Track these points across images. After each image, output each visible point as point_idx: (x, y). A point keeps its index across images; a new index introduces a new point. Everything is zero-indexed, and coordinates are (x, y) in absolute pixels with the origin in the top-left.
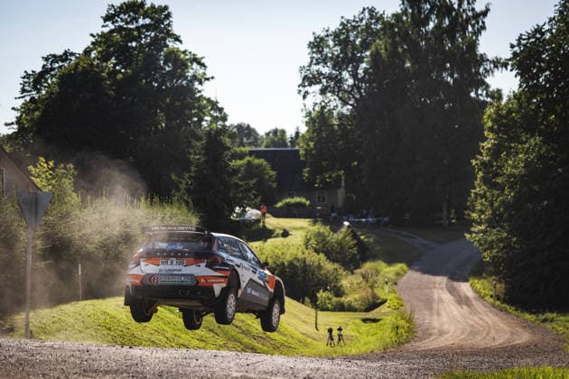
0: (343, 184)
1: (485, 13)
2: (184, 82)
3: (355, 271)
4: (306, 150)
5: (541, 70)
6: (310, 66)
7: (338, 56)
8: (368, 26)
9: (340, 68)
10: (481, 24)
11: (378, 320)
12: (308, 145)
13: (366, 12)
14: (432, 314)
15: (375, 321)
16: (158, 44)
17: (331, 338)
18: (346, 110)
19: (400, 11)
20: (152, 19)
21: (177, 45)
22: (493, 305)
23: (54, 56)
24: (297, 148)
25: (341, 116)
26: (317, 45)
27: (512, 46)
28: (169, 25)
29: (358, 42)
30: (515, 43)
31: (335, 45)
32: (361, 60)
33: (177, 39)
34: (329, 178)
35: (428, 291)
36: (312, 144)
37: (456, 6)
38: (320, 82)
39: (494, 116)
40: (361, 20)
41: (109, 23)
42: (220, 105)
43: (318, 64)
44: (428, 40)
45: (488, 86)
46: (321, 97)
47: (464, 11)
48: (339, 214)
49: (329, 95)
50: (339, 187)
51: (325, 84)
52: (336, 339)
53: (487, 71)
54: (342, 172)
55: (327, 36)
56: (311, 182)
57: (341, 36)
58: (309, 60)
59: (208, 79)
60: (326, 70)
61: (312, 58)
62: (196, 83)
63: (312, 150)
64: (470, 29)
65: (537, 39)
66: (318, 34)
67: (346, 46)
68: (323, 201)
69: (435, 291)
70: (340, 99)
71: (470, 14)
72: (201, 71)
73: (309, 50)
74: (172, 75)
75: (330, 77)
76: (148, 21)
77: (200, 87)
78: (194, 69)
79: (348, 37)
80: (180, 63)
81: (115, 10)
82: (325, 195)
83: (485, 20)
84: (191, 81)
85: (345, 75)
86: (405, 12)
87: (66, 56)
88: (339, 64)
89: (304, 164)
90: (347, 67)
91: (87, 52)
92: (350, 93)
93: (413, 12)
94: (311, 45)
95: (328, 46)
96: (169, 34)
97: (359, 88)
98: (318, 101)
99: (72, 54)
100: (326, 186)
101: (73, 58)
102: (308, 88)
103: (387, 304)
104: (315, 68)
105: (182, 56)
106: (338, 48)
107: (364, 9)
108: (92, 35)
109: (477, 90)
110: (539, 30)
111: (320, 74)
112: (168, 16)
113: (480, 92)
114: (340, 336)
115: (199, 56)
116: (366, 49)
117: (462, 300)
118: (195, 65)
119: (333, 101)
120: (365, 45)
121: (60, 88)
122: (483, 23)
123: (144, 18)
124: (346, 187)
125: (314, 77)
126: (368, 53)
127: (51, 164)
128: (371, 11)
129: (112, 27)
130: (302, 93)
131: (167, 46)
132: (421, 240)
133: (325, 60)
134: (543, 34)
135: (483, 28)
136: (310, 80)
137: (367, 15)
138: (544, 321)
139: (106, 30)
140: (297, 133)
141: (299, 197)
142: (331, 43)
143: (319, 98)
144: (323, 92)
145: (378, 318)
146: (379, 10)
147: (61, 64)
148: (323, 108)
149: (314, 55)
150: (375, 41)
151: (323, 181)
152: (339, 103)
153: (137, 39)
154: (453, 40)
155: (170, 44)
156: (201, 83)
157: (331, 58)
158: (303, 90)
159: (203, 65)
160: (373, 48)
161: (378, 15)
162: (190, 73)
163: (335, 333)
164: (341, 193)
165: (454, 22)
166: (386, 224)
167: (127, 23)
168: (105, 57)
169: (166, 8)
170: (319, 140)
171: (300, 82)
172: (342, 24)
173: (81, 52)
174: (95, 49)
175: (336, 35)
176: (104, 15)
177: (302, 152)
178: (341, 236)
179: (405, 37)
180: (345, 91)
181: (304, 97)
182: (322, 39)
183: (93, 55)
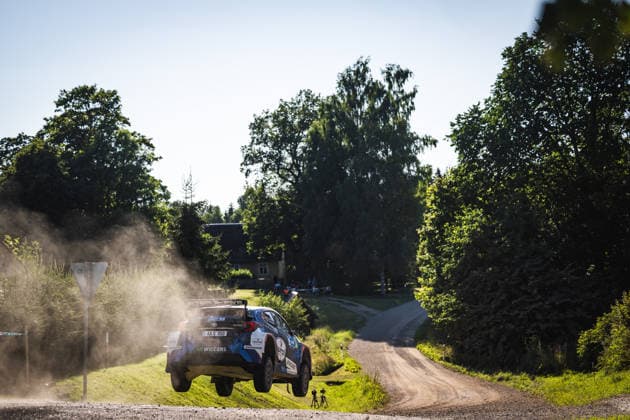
0: (283, 256)
1: (413, 95)
2: (134, 163)
3: (307, 338)
4: (248, 224)
5: (479, 146)
6: (251, 146)
7: (277, 136)
8: (305, 109)
9: (280, 147)
10: (410, 104)
11: (341, 383)
12: (251, 220)
13: (303, 95)
14: (391, 376)
15: (339, 383)
16: (109, 126)
17: (315, 399)
18: (286, 186)
19: (336, 94)
20: (102, 103)
21: (126, 127)
22: (445, 367)
23: (9, 139)
24: (240, 223)
25: (281, 193)
26: (258, 126)
27: (453, 125)
28: (118, 108)
29: (296, 122)
30: (455, 122)
31: (275, 126)
32: (299, 139)
33: (126, 121)
34: (271, 250)
35: (379, 355)
36: (254, 219)
37: (386, 88)
38: (261, 161)
39: (436, 190)
40: (299, 102)
41: (62, 108)
42: (163, 184)
43: (259, 143)
44: (363, 120)
45: (418, 163)
46: (262, 174)
47: (394, 92)
48: (282, 284)
49: (269, 172)
50: (280, 259)
51: (266, 162)
52: (319, 400)
53: (418, 149)
54: (283, 245)
55: (267, 117)
56: (254, 256)
57: (281, 118)
58: (251, 140)
59: (156, 159)
60: (266, 149)
61: (253, 138)
62: (146, 163)
63: (254, 224)
64: (401, 109)
65: (474, 118)
66: (258, 115)
67: (284, 127)
68: (265, 272)
69: (385, 354)
70: (280, 176)
71: (400, 96)
72: (150, 151)
73: (251, 131)
74: (123, 155)
75: (270, 156)
76: (98, 105)
77: (148, 167)
78: (143, 150)
79: (286, 118)
80: (130, 144)
81: (67, 96)
82: (267, 267)
83: (414, 100)
84: (141, 162)
85: (285, 153)
86: (341, 94)
87: (20, 139)
88: (278, 143)
89: (247, 238)
90: (286, 145)
91: (40, 135)
92: (289, 170)
93: (349, 94)
94: (253, 126)
95: (268, 127)
96: (118, 117)
97: (298, 166)
98: (260, 179)
99: (26, 137)
100: (268, 258)
101: (27, 141)
102: (250, 167)
103: (344, 368)
104: (256, 147)
105: (132, 138)
106: (276, 128)
107: (301, 92)
108: (45, 119)
109: (409, 167)
110: (475, 110)
111: (261, 153)
112: (117, 100)
113: (411, 168)
114: (323, 398)
115: (147, 138)
116: (304, 129)
117: (414, 363)
118: (143, 146)
119: (274, 178)
120: (303, 126)
121: (18, 169)
122: (413, 103)
123: (94, 103)
124: (286, 259)
125: (255, 156)
126: (306, 133)
127: (17, 241)
128: (308, 94)
129: (63, 111)
130: (245, 171)
131: (117, 128)
132: (363, 308)
133: (265, 141)
134: (480, 113)
135: (413, 108)
136: (251, 159)
137: (304, 98)
138: (500, 379)
139: (59, 114)
140: (231, 210)
141: (243, 268)
142: (270, 124)
143: (261, 176)
144: (264, 170)
145: (341, 380)
146: (315, 93)
147: (15, 146)
148: (264, 185)
149: (255, 135)
150: (311, 122)
151: (265, 254)
152: (279, 180)
153: (89, 122)
154: (386, 120)
155: (120, 126)
156: (149, 163)
157: (271, 138)
158: (245, 168)
159: (151, 146)
160: (311, 129)
161: (314, 98)
162: (140, 153)
163: (319, 395)
164: (282, 264)
165: (386, 103)
166: (328, 293)
167: (78, 108)
168: (58, 139)
169: (115, 92)
170: (261, 215)
171: (242, 160)
172: (281, 106)
173: (34, 135)
174: (49, 132)
175: (275, 117)
176: (57, 100)
177: (245, 227)
178: (291, 305)
179: (342, 117)
180: (284, 168)
181: (247, 175)
182: (262, 120)
183: (45, 138)
